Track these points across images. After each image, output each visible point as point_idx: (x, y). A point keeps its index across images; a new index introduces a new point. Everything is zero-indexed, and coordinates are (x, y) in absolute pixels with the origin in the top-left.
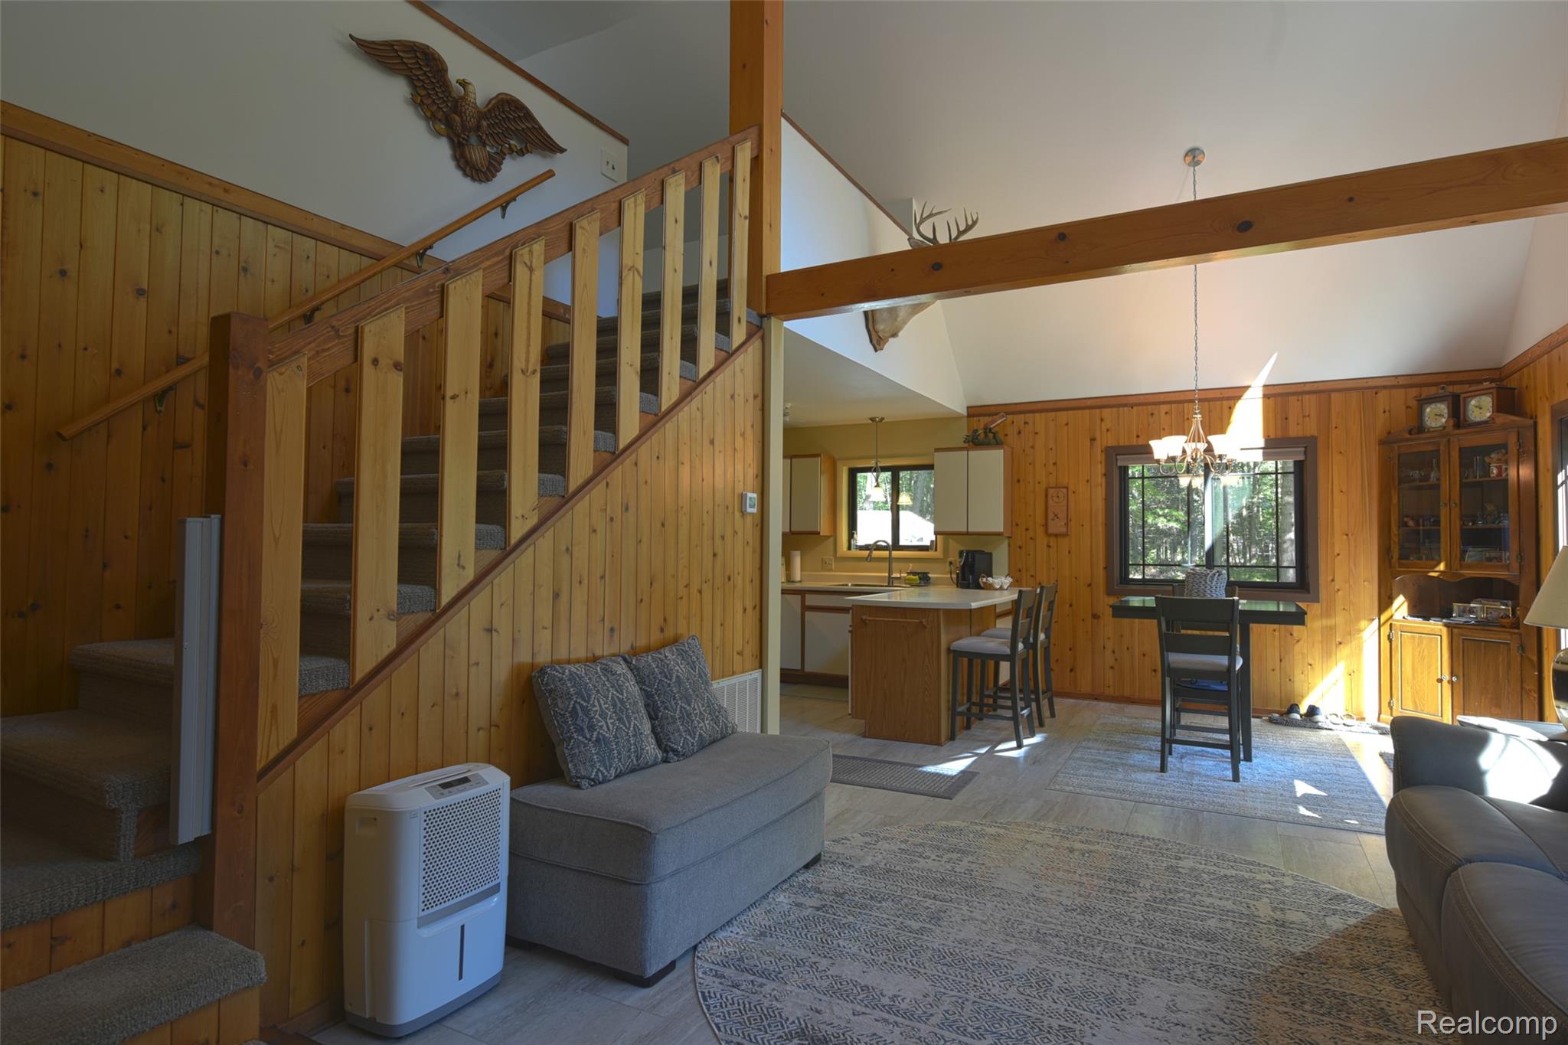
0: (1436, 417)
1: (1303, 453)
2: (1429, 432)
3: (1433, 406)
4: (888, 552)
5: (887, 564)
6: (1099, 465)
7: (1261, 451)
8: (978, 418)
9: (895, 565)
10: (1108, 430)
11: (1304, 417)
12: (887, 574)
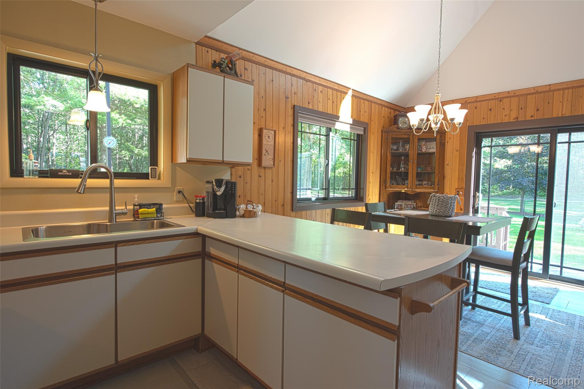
0: (404, 123)
1: (363, 131)
2: (401, 129)
3: (402, 118)
4: (108, 181)
5: (108, 195)
6: (290, 118)
7: (349, 125)
8: (206, 49)
9: (117, 196)
10: (295, 93)
11: (365, 112)
12: (107, 208)
